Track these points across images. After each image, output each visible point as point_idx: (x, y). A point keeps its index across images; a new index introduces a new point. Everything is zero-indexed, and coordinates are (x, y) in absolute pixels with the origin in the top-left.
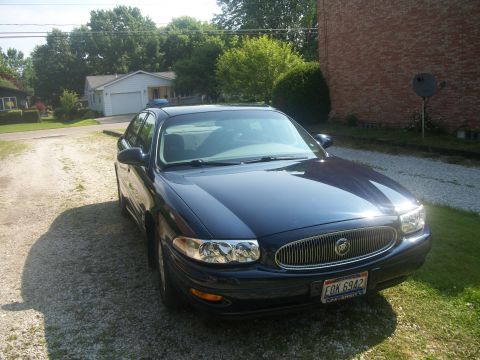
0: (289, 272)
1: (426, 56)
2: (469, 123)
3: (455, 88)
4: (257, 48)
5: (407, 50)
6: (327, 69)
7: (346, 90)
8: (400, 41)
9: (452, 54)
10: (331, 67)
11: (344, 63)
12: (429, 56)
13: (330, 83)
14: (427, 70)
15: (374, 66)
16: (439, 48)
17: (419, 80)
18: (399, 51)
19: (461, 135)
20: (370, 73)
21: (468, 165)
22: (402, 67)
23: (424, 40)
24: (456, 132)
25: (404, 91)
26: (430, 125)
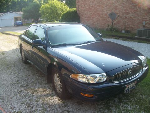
0: (116, 83)
1: (112, 7)
2: (126, 28)
3: (122, 17)
4: (54, 4)
5: (106, 5)
6: (79, 11)
7: (86, 18)
8: (104, 2)
9: (121, 6)
10: (80, 10)
11: (85, 9)
12: (113, 7)
13: (80, 15)
14: (113, 11)
15: (95, 10)
16: (116, 4)
17: (111, 14)
18: (103, 5)
19: (124, 32)
20: (93, 12)
21: (129, 41)
22: (105, 10)
23: (112, 2)
24: (122, 31)
25: (105, 18)
26: (114, 29)
